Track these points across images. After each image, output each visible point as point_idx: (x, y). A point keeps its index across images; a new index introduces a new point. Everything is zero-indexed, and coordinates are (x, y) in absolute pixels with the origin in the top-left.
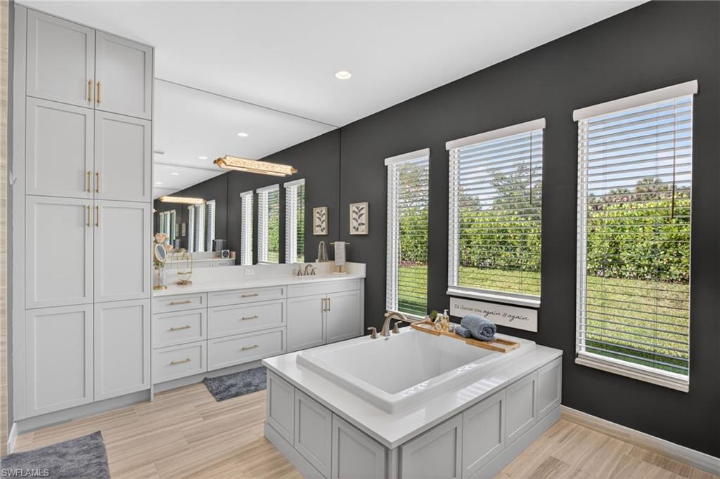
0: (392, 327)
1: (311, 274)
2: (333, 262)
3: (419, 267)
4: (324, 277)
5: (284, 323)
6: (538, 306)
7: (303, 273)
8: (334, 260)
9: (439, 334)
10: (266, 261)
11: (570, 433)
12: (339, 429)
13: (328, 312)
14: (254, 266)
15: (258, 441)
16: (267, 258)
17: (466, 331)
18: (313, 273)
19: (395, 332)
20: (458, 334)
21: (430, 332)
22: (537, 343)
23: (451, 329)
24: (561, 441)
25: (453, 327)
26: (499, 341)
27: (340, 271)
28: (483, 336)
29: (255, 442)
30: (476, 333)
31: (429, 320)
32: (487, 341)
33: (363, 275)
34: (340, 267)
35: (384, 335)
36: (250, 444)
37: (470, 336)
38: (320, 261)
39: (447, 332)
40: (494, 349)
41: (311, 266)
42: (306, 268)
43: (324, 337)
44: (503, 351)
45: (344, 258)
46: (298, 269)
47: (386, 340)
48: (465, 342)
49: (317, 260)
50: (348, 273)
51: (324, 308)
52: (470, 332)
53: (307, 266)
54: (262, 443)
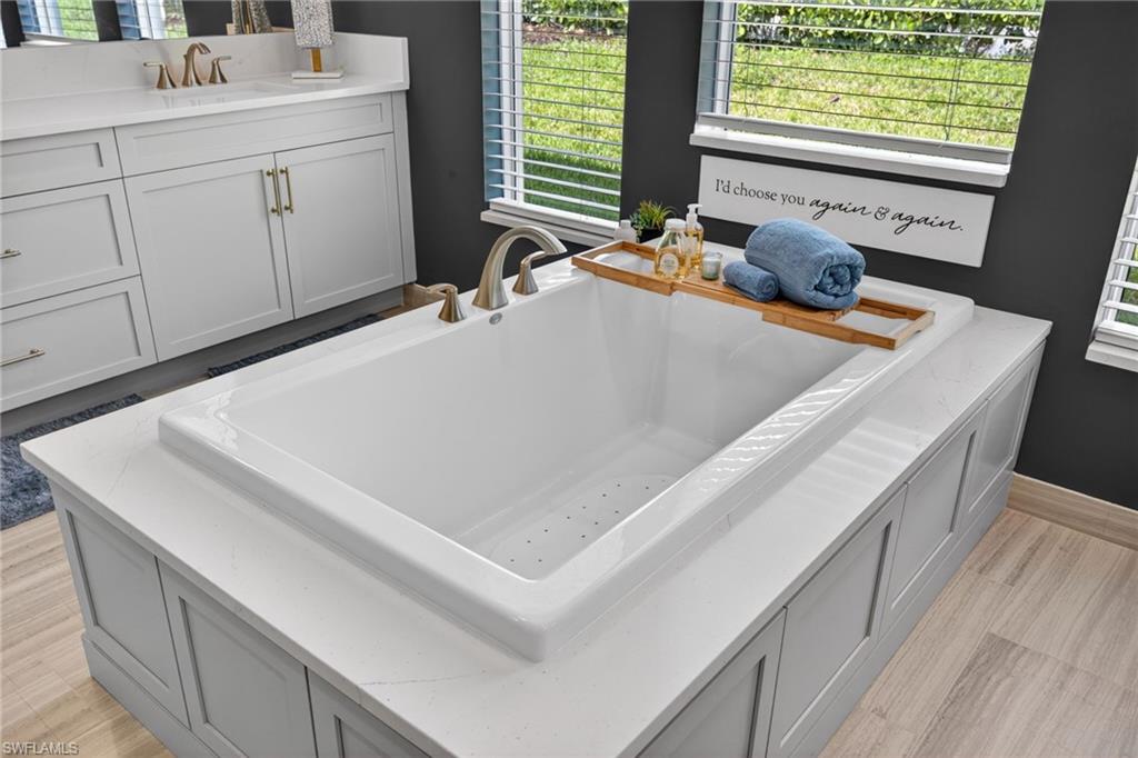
0: (511, 268)
1: (213, 81)
2: (285, 33)
3: (575, 43)
4: (261, 90)
5: (131, 267)
6: (1000, 184)
7: (179, 74)
8: (290, 25)
9: (672, 288)
10: (55, 33)
11: (1033, 551)
12: (339, 722)
13: (286, 213)
14: (14, 50)
15: (68, 699)
16: (53, 23)
17: (766, 279)
18: (217, 76)
19: (521, 289)
20: (735, 286)
21: (640, 282)
22: (976, 303)
23: (709, 270)
24: (1013, 580)
25: (718, 265)
26: (867, 304)
27: (318, 69)
28: (821, 295)
29: (57, 706)
30: (801, 287)
31: (631, 235)
32: (832, 310)
33: (400, 78)
34: (316, 52)
35: (487, 305)
36: (38, 717)
37: (778, 296)
38: (241, 31)
39: (694, 278)
40: (858, 337)
41: (204, 49)
42: (188, 57)
43: (285, 298)
44: (889, 344)
45: (325, 20)
46: (156, 61)
47: (492, 320)
48: (759, 315)
49: (231, 28)
50: (346, 71)
51: (272, 204)
52: (778, 282)
53: (192, 49)
54: (82, 705)
